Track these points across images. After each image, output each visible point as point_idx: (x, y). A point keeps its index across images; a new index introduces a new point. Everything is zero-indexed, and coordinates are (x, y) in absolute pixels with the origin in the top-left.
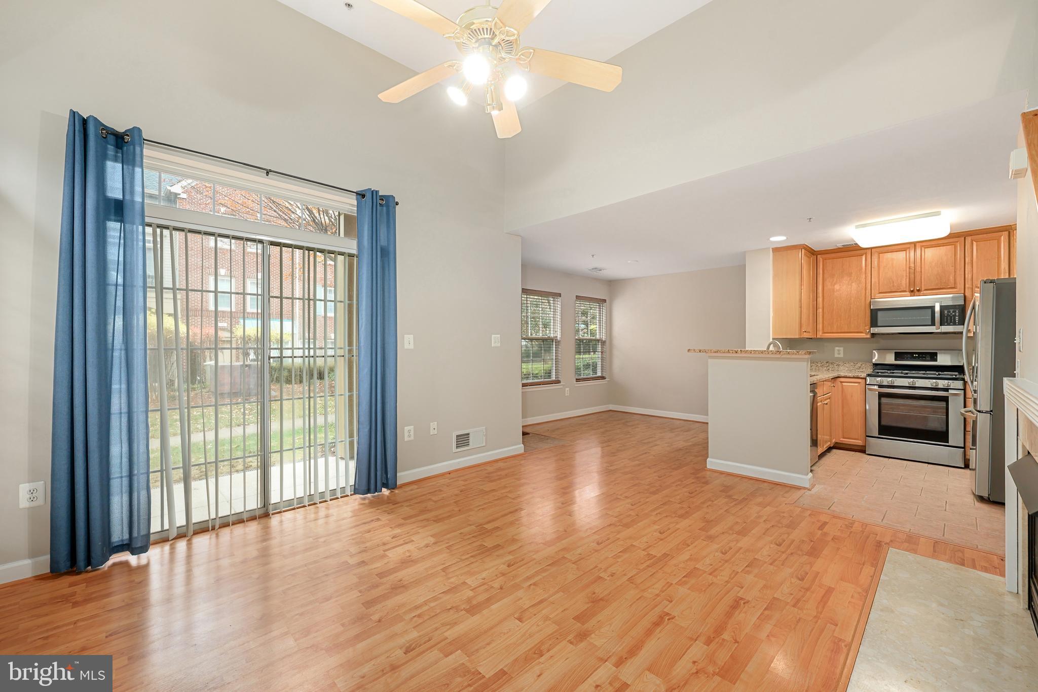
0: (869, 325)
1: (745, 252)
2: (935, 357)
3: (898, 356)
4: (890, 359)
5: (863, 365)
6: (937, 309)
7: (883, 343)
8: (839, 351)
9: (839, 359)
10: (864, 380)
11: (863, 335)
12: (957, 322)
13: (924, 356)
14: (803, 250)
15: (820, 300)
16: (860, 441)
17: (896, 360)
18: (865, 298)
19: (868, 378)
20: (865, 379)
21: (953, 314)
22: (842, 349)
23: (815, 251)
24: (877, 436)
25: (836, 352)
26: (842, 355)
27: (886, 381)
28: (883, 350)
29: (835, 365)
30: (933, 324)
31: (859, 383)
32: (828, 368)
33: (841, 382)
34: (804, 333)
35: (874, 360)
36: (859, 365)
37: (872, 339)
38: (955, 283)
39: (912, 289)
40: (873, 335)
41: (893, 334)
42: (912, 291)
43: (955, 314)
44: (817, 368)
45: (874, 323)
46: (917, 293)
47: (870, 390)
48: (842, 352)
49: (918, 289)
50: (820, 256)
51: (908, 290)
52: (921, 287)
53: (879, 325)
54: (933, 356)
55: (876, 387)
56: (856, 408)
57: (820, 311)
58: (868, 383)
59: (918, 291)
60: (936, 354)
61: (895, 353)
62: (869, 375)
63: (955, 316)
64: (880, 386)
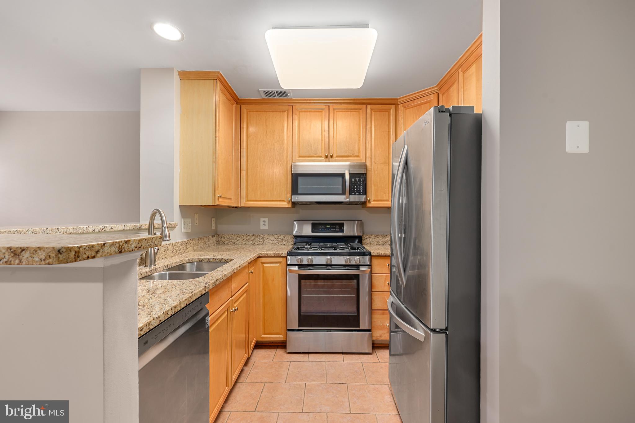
0: (291, 193)
1: (139, 71)
2: (343, 228)
3: (315, 227)
4: (307, 231)
5: (286, 237)
6: (347, 177)
7: (303, 213)
8: (264, 222)
9: (264, 232)
10: (285, 259)
11: (285, 204)
12: (361, 191)
13: (334, 227)
14: (218, 81)
15: (244, 160)
16: (281, 336)
17: (313, 232)
18: (287, 162)
19: (289, 256)
20: (286, 257)
21: (359, 183)
22: (266, 219)
23: (239, 99)
24: (298, 328)
25: (262, 223)
26: (266, 227)
27: (305, 260)
28: (302, 221)
29: (260, 238)
30: (343, 193)
31: (280, 263)
32: (254, 242)
33: (263, 263)
34: (220, 200)
35: (294, 233)
36: (282, 237)
37: (293, 208)
38: (359, 152)
39: (327, 155)
40: (294, 204)
41: (311, 203)
42: (327, 157)
43: (360, 184)
44: (244, 242)
45: (295, 191)
46: (330, 159)
47: (291, 271)
48: (267, 223)
49: (331, 154)
50: (244, 106)
51: (323, 155)
52: (334, 153)
53: (299, 192)
54: (340, 227)
55: (296, 268)
56: (277, 295)
57: (244, 173)
58: (288, 264)
59: (332, 156)
60: (342, 225)
61: (312, 223)
62: (290, 253)
63: (360, 185)
64: (301, 266)
